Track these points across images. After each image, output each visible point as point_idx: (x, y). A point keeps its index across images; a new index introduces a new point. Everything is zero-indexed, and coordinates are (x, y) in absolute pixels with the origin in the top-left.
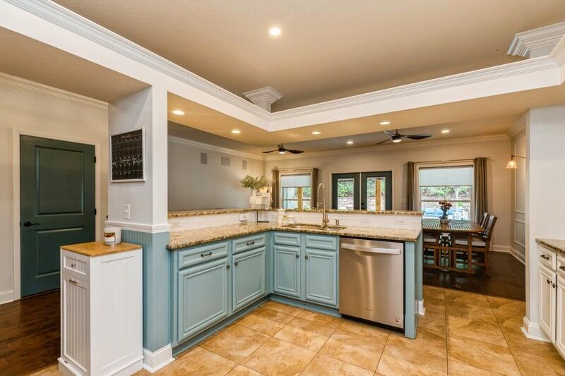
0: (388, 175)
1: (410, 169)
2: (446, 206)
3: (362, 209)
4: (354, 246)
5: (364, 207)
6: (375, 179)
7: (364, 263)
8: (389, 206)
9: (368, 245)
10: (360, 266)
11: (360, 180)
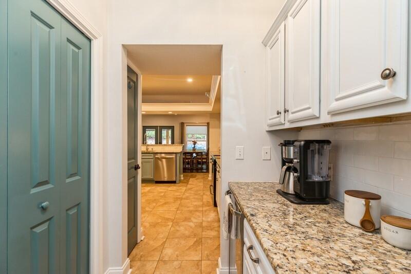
0: (172, 128)
1: (182, 125)
2: (195, 143)
3: (160, 143)
4: (158, 156)
5: (161, 143)
6: (166, 130)
7: (162, 161)
8: (173, 142)
9: (163, 155)
10: (160, 162)
11: (158, 130)
